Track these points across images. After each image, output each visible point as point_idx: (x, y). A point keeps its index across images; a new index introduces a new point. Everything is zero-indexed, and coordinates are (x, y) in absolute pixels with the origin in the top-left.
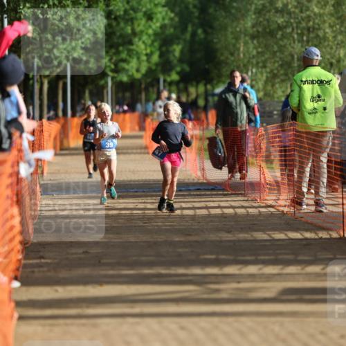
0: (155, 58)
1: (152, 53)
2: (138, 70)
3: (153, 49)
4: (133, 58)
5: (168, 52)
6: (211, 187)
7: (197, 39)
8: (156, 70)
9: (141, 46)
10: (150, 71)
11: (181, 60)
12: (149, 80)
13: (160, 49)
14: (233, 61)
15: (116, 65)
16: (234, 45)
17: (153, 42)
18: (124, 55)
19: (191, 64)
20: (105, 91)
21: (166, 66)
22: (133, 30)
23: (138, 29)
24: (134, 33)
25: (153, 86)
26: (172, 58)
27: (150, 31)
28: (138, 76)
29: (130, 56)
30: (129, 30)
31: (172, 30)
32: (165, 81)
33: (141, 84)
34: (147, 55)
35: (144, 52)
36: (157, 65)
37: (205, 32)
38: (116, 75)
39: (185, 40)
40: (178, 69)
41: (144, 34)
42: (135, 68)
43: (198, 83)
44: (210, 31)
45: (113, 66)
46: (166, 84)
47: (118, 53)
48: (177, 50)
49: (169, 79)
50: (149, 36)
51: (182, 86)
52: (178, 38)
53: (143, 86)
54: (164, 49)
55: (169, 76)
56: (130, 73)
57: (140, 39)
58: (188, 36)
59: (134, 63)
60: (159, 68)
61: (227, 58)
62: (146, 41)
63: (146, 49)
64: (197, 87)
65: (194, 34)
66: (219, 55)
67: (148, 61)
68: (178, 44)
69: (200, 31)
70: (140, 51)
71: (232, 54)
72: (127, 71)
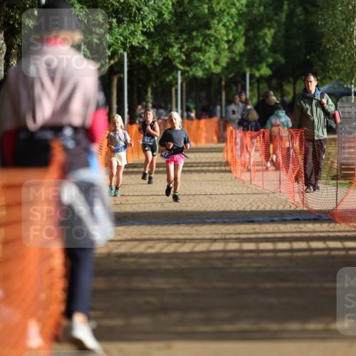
0: (240, 46)
1: (235, 39)
2: (216, 63)
3: (237, 34)
4: (210, 46)
5: (256, 37)
6: (314, 217)
7: (295, 20)
8: (240, 62)
9: (220, 30)
10: (232, 63)
11: (273, 49)
12: (231, 75)
13: (245, 34)
14: (343, 50)
15: (188, 56)
16: (345, 29)
17: (237, 25)
18: (198, 43)
19: (287, 54)
20: (173, 90)
21: (253, 56)
22: (210, 8)
23: (217, 9)
24: (212, 14)
25: (236, 83)
26: (262, 46)
27: (233, 11)
28: (217, 70)
29: (206, 43)
30: (205, 9)
31: (262, 8)
32: (252, 76)
33: (221, 80)
34: (228, 42)
35: (225, 38)
36: (241, 55)
37: (306, 11)
38: (188, 69)
39: (278, 22)
40: (270, 60)
41: (225, 14)
42: (213, 60)
43: (296, 79)
44: (312, 9)
45: (184, 58)
46: (254, 80)
47: (191, 39)
48: (269, 34)
49: (257, 74)
50: (232, 17)
51: (274, 82)
52: (270, 20)
53: (223, 83)
54: (251, 34)
55: (258, 70)
56: (207, 66)
57: (219, 21)
58: (283, 17)
59: (211, 53)
60: (245, 60)
61: (335, 46)
62: (228, 24)
63: (227, 35)
64: (294, 84)
65: (291, 15)
66: (324, 41)
67: (230, 49)
68: (270, 27)
69: (299, 10)
70: (219, 37)
71: (342, 41)
72: (203, 62)
